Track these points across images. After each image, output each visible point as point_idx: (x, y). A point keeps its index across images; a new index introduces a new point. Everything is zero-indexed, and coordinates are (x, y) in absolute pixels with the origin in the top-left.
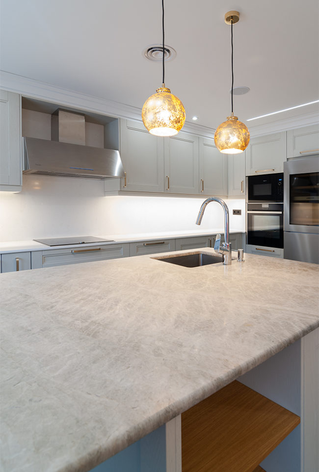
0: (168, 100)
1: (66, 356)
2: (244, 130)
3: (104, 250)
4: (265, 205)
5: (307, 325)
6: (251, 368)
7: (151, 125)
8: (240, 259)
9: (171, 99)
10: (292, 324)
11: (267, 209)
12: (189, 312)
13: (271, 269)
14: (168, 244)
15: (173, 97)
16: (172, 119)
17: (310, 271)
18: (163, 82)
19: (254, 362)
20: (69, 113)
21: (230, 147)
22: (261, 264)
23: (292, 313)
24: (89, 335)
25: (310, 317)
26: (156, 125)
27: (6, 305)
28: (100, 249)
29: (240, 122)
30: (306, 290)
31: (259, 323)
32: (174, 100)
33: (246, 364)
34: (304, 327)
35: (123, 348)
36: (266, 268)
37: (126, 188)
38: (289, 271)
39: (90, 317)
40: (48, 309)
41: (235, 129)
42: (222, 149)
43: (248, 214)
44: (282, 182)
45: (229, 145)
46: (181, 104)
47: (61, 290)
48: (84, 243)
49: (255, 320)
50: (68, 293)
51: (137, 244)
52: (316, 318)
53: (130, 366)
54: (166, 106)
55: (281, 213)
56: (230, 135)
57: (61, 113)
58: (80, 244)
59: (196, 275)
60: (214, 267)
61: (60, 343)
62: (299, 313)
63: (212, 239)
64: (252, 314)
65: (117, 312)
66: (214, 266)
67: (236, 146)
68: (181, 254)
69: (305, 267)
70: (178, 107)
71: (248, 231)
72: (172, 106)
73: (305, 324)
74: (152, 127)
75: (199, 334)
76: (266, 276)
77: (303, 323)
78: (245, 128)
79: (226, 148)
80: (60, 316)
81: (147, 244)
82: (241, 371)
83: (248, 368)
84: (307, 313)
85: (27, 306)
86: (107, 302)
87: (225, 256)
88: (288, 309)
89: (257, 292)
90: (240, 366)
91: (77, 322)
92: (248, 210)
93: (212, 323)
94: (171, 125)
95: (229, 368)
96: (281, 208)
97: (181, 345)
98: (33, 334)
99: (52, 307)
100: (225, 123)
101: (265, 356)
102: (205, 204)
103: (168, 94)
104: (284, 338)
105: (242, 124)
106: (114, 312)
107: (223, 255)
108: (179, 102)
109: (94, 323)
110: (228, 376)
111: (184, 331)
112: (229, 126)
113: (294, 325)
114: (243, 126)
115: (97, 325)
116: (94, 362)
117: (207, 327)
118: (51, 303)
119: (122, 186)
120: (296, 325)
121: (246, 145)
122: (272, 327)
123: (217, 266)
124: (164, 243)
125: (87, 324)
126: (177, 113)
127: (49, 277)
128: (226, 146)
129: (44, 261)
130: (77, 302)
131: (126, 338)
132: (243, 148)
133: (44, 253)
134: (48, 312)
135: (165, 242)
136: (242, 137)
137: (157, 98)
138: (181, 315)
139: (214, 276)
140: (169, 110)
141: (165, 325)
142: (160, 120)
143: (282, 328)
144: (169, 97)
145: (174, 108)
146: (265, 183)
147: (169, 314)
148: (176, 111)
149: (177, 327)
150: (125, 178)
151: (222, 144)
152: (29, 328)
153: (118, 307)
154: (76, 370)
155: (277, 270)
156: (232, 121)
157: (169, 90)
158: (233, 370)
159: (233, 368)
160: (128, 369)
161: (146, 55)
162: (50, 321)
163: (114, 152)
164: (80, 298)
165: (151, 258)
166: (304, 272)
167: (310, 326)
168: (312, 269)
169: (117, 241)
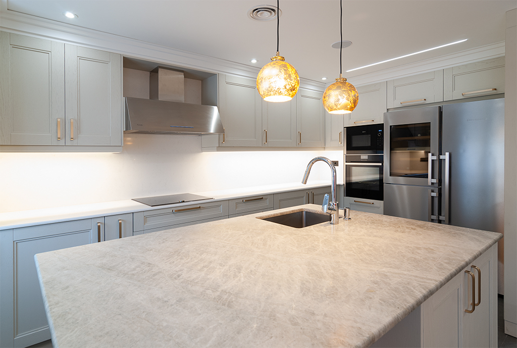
0: (284, 70)
1: (211, 327)
2: (353, 92)
3: (204, 208)
4: (364, 156)
5: (427, 290)
6: (383, 335)
7: (266, 93)
8: (347, 217)
9: (287, 68)
10: (412, 288)
11: (366, 161)
12: (310, 278)
13: (379, 228)
14: (266, 199)
15: (288, 66)
16: (288, 87)
17: (419, 229)
18: (278, 51)
19: (385, 330)
20: (168, 70)
21: (339, 109)
22: (368, 223)
23: (410, 277)
24: (224, 305)
25: (428, 281)
26: (272, 93)
27: (133, 275)
28: (200, 207)
29: (349, 84)
30: (419, 251)
31: (381, 289)
32: (290, 69)
33: (378, 331)
34: (425, 292)
35: (260, 318)
36: (374, 227)
37: (224, 144)
38: (397, 231)
39: (219, 286)
40: (175, 278)
41: (344, 91)
42: (331, 111)
43: (346, 165)
44: (382, 133)
45: (339, 107)
46: (296, 72)
47: (180, 257)
48: (184, 202)
49: (376, 285)
50: (188, 260)
51: (236, 201)
52: (434, 282)
53: (273, 335)
54: (283, 75)
55: (380, 164)
56: (340, 97)
57: (160, 71)
58: (180, 202)
59: (307, 237)
60: (322, 227)
61: (200, 314)
62: (416, 277)
63: (310, 192)
64: (372, 279)
65: (242, 279)
66: (321, 225)
67: (345, 108)
68: (284, 212)
69: (413, 224)
70: (293, 76)
71: (346, 183)
72: (288, 75)
73: (425, 289)
74: (267, 95)
75: (327, 302)
76: (375, 236)
77: (423, 288)
78: (354, 90)
79: (335, 109)
80: (190, 286)
81: (246, 201)
82: (374, 339)
83: (380, 335)
84: (425, 277)
85: (154, 275)
86: (230, 270)
87: (332, 215)
88: (405, 273)
89: (371, 255)
90: (373, 333)
91: (208, 292)
92: (346, 162)
93: (336, 289)
94: (286, 93)
95: (363, 336)
96: (381, 160)
97: (313, 314)
98: (172, 305)
99: (179, 276)
100: (334, 84)
101: (393, 323)
102: (311, 164)
103: (283, 63)
104: (409, 304)
105: (351, 86)
106: (240, 280)
107: (331, 215)
108: (294, 70)
109: (224, 292)
110: (365, 343)
111: (312, 299)
112: (339, 88)
113: (415, 290)
114: (352, 87)
115: (228, 294)
116: (238, 333)
117: (333, 294)
118: (176, 271)
119: (221, 141)
120: (416, 290)
121: (355, 106)
122: (394, 292)
123: (325, 226)
124: (262, 198)
125: (218, 293)
126: (292, 82)
127: (163, 242)
128: (335, 107)
129: (145, 222)
130: (200, 270)
131: (260, 307)
132: (352, 109)
133: (146, 214)
134: (176, 281)
135: (264, 197)
136: (351, 98)
137: (273, 67)
138: (305, 282)
139: (325, 238)
140: (285, 79)
141: (292, 293)
142: (276, 89)
143: (404, 293)
144: (285, 66)
145: (290, 76)
146: (364, 134)
147: (293, 281)
148: (292, 80)
149: (304, 294)
150: (224, 134)
151: (331, 106)
152: (166, 299)
153: (242, 274)
154: (225, 341)
155: (385, 230)
156: (341, 83)
157: (283, 58)
158: (367, 337)
159: (368, 336)
160: (272, 339)
161: (251, 15)
162: (183, 292)
163: (213, 108)
164: (202, 265)
165: (257, 218)
166: (413, 231)
167: (430, 291)
168: (420, 226)
169: (216, 198)
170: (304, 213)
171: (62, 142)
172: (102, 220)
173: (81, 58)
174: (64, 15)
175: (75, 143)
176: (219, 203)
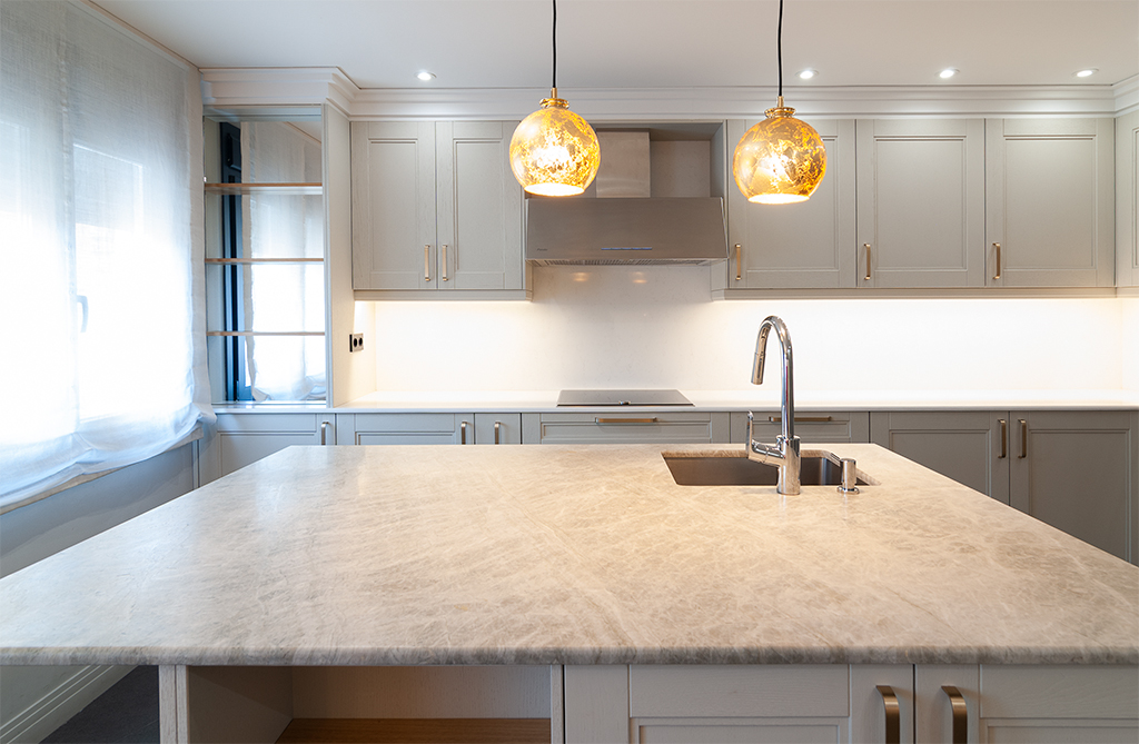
3: (667, 423)
14: (845, 422)
28: (655, 420)
37: (742, 283)
48: (627, 404)
58: (620, 405)
119: (733, 277)
124: (829, 420)
129: (543, 433)
133: (544, 418)
135: (834, 417)
150: (738, 260)
169: (698, 406)
170: (823, 462)
171: (433, 285)
172: (470, 419)
173: (457, 141)
174: (416, 76)
175: (450, 285)
176: (705, 418)
